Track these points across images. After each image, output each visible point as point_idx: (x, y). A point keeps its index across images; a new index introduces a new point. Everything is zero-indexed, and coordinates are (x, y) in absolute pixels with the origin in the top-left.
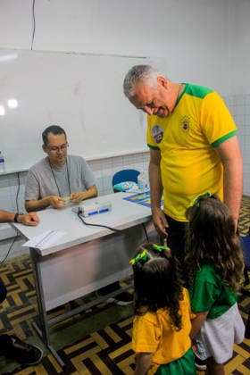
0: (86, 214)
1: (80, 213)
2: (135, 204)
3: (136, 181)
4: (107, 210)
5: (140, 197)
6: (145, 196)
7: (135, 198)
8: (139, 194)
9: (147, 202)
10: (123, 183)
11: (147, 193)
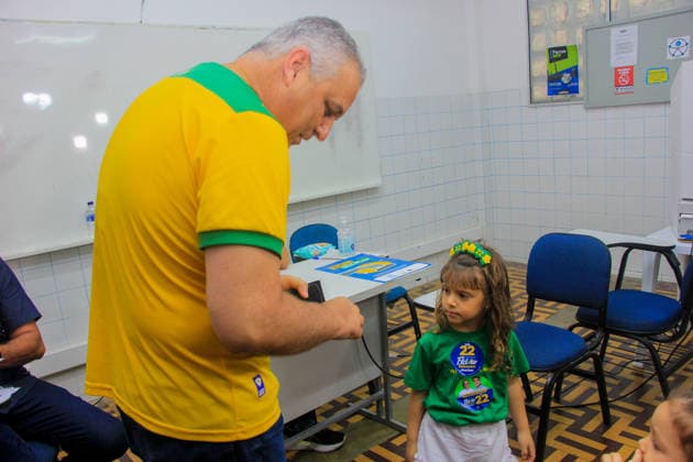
6: (351, 264)
7: (338, 266)
8: (343, 261)
9: (360, 272)
10: (311, 246)
11: (354, 259)
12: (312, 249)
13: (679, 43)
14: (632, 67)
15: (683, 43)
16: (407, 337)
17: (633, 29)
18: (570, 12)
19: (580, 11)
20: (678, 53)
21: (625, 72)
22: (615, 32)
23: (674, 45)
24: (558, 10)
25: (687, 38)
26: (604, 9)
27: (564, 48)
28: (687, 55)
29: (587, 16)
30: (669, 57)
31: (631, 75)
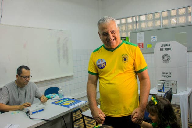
0: (31, 113)
1: (28, 112)
2: (58, 105)
3: (57, 93)
4: (43, 110)
5: (60, 102)
6: (62, 101)
7: (58, 102)
8: (60, 100)
9: (64, 104)
10: (50, 95)
11: (63, 99)
12: (51, 95)
13: (154, 38)
14: (143, 43)
15: (155, 38)
16: (81, 121)
17: (143, 33)
18: (127, 28)
19: (129, 28)
20: (154, 40)
21: (141, 44)
22: (138, 34)
23: (153, 38)
24: (123, 28)
25: (156, 37)
26: (135, 28)
27: (125, 37)
28: (156, 41)
29: (131, 29)
30: (152, 41)
31: (143, 45)
